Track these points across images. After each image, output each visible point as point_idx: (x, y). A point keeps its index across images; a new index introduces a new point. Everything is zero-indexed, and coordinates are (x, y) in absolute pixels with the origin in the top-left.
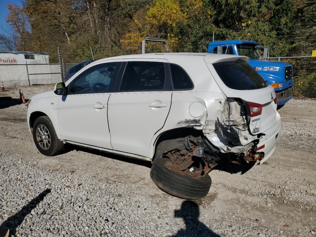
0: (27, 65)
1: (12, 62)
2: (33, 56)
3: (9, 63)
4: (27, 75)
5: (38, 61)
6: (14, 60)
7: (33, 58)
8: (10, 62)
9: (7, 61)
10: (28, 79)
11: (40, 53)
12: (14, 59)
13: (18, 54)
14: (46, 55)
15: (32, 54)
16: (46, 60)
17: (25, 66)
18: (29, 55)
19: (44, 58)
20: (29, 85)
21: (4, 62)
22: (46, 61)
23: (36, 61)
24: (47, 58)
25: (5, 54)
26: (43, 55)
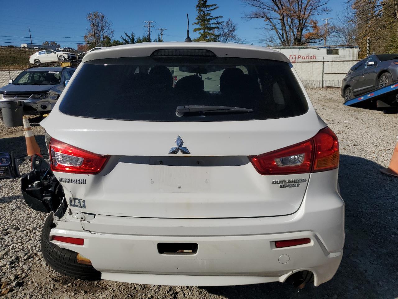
0: (324, 62)
1: (312, 58)
2: (337, 51)
3: (307, 60)
4: (322, 74)
5: (342, 56)
6: (314, 57)
7: (337, 53)
8: (309, 58)
9: (306, 57)
10: (321, 79)
11: (347, 47)
12: (314, 55)
13: (319, 49)
14: (354, 49)
15: (337, 49)
16: (353, 55)
17: (322, 63)
18: (332, 50)
19: (352, 53)
20: (321, 86)
21: (303, 59)
22: (353, 57)
23: (340, 56)
24: (356, 52)
25: (305, 49)
26: (351, 50)
